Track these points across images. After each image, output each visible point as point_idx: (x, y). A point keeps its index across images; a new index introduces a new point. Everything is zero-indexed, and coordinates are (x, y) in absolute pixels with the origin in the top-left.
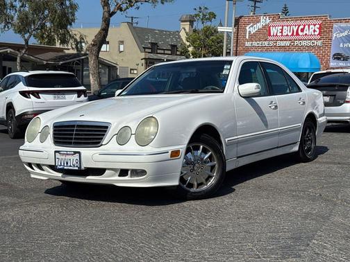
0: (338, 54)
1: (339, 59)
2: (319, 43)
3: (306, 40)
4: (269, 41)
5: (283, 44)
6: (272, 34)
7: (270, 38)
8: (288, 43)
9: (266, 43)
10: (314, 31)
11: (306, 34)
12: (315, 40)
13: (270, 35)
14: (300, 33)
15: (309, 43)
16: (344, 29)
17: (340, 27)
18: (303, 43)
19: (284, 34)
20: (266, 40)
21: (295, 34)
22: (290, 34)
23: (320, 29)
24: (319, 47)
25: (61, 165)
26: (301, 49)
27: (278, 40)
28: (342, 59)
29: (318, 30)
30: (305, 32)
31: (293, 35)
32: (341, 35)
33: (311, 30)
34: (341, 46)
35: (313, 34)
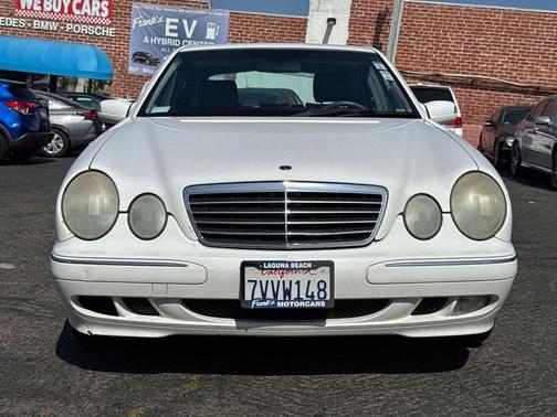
0: (142, 54)
1: (142, 61)
2: (110, 32)
3: (85, 23)
4: (18, 17)
5: (45, 25)
6: (23, 7)
7: (18, 12)
8: (54, 26)
9: (13, 22)
10: (101, 10)
11: (86, 14)
12: (102, 25)
13: (19, 7)
14: (76, 11)
15: (93, 31)
16: (150, 14)
17: (144, 9)
18: (82, 29)
19: (46, 8)
20: (11, 15)
21: (66, 11)
22: (57, 10)
23: (109, 7)
24: (110, 39)
25: (264, 299)
26: (77, 38)
27: (34, 18)
28: (148, 62)
29: (107, 11)
30: (84, 11)
31: (62, 11)
32: (146, 23)
33: (95, 9)
34: (146, 40)
35: (98, 15)
